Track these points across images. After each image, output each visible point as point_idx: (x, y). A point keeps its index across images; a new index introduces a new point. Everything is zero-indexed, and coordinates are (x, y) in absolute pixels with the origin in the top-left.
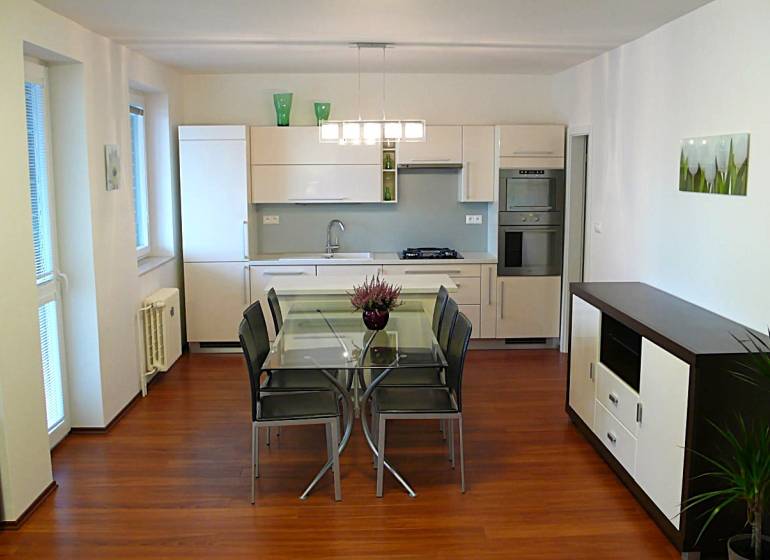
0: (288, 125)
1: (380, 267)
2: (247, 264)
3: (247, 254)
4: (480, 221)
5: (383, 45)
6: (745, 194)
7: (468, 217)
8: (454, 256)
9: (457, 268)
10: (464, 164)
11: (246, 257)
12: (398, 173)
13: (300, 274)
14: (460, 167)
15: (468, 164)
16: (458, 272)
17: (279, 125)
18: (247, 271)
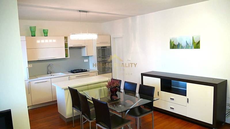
0: (35, 36)
1: (69, 76)
2: (29, 81)
3: (29, 78)
4: (87, 61)
5: (86, 12)
6: (199, 48)
7: (85, 60)
8: (86, 71)
9: (88, 74)
10: (86, 46)
11: (28, 79)
12: (69, 49)
13: (46, 81)
14: (85, 47)
15: (87, 46)
16: (89, 75)
17: (32, 36)
18: (29, 83)
